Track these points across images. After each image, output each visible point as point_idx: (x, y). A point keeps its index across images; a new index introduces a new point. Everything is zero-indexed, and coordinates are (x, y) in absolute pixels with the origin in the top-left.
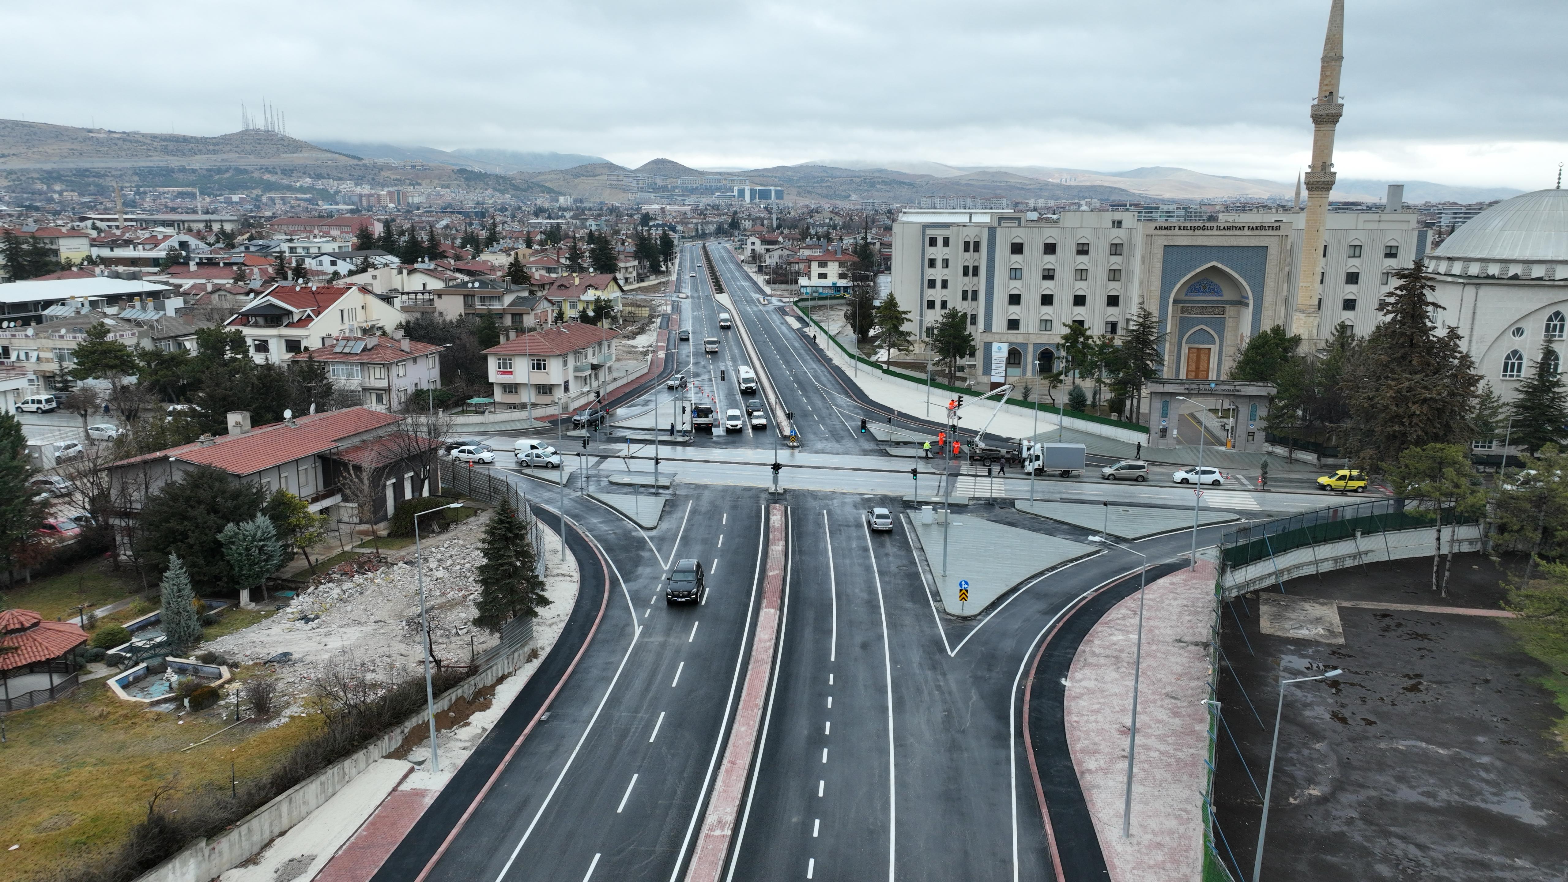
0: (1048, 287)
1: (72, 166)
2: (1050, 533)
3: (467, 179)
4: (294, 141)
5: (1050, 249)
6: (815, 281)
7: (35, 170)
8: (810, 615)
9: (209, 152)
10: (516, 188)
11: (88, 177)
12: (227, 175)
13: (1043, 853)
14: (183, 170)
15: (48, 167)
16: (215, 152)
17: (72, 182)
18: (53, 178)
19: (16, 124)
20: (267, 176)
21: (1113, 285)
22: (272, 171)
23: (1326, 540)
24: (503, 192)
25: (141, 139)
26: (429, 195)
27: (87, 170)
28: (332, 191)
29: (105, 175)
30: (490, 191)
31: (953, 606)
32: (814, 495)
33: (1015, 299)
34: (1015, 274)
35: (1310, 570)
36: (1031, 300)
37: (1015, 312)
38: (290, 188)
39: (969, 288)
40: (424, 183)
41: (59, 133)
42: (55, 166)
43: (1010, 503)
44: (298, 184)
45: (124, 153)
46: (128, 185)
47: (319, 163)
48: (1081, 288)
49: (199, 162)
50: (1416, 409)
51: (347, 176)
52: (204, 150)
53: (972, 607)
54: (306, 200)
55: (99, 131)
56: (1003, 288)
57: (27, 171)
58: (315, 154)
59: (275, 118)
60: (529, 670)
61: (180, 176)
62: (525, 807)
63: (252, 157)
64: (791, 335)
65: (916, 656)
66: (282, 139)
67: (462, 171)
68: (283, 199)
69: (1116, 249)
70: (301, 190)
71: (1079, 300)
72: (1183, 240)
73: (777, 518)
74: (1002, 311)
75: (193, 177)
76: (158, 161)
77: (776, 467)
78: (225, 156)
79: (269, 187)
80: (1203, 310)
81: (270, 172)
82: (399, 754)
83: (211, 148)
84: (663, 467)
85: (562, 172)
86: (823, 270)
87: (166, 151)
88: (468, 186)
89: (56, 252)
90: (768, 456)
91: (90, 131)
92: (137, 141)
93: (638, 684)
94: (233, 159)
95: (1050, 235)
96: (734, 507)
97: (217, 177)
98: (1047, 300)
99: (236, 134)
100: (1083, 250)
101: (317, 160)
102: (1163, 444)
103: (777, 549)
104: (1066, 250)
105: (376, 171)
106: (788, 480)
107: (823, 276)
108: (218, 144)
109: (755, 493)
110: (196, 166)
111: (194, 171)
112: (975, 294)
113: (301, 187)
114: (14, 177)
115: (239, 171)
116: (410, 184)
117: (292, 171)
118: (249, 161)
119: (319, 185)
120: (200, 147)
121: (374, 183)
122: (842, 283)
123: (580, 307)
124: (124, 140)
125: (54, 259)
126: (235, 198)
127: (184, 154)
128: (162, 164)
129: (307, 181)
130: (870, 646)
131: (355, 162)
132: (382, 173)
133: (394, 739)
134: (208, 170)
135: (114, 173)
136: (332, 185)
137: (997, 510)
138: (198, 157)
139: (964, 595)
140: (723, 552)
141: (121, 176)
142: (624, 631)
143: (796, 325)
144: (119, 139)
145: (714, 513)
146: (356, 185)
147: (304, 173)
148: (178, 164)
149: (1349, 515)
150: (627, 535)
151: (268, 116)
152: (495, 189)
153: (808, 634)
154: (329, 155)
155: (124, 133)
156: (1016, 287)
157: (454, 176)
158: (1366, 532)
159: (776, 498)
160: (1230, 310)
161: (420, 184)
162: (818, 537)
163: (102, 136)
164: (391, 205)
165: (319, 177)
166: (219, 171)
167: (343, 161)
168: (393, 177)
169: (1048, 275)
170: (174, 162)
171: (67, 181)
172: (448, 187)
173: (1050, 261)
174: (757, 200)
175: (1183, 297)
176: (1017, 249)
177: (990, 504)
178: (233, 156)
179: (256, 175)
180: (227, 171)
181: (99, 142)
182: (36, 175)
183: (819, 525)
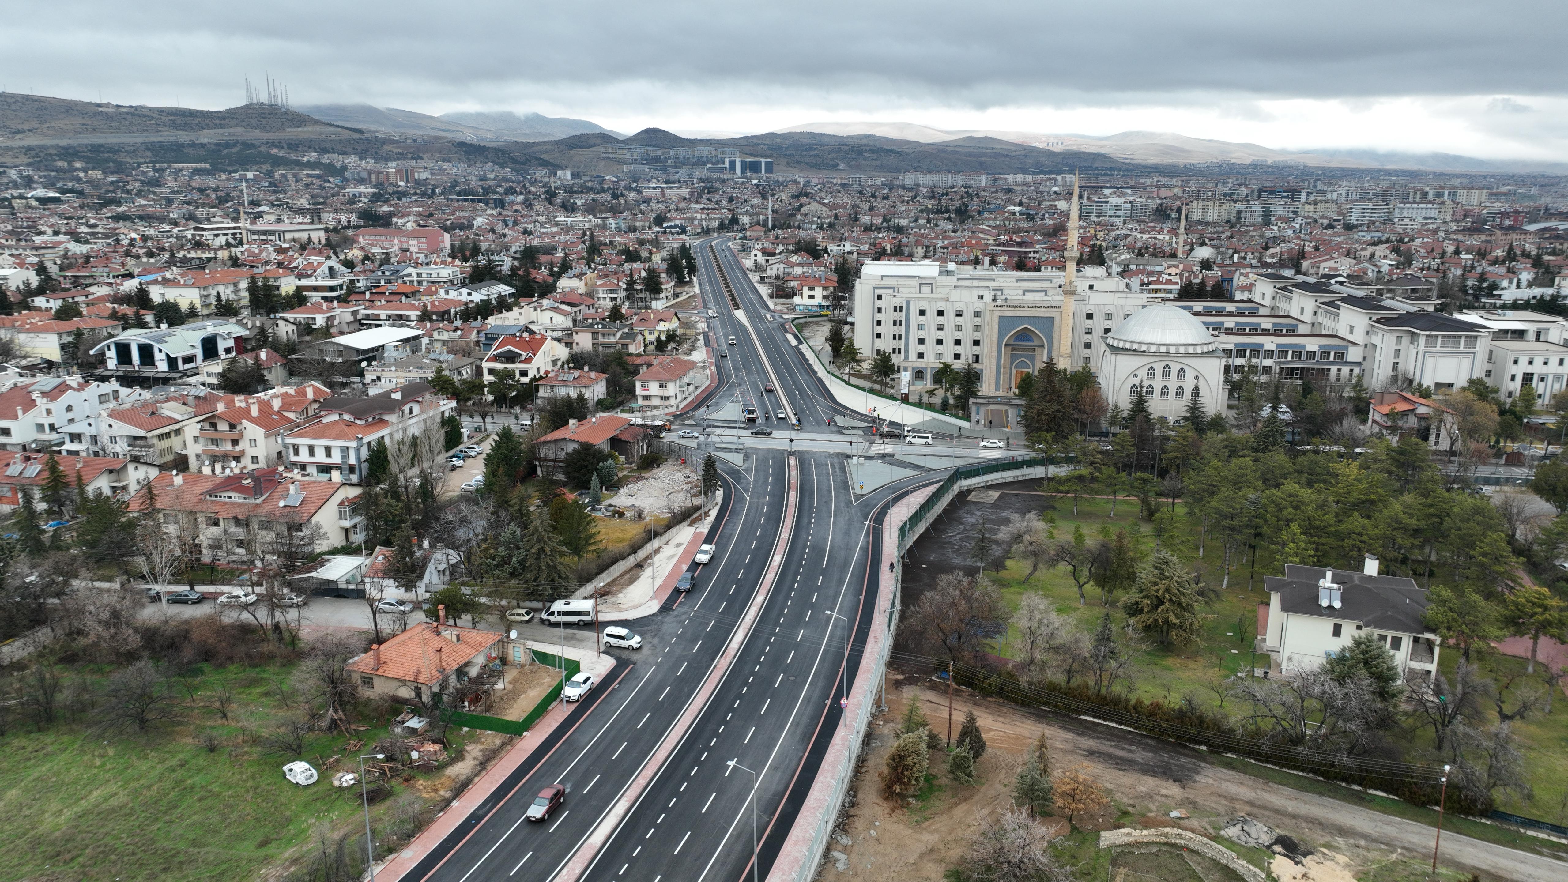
0: (940, 335)
1: (86, 141)
2: (905, 467)
3: (466, 152)
4: (298, 114)
5: (941, 313)
6: (806, 301)
7: (52, 146)
8: (807, 494)
9: (216, 126)
10: (515, 161)
11: (103, 152)
12: (235, 150)
13: (868, 543)
14: (193, 145)
15: (63, 143)
16: (222, 126)
17: (88, 157)
18: (69, 154)
19: (27, 98)
20: (274, 151)
21: (976, 334)
22: (278, 145)
23: (1009, 469)
24: (502, 166)
25: (149, 114)
26: (432, 169)
27: (101, 146)
28: (338, 166)
29: (119, 151)
30: (490, 164)
31: (858, 491)
32: (808, 452)
33: (921, 341)
34: (921, 327)
35: (1000, 481)
36: (931, 342)
37: (921, 348)
38: (298, 163)
39: (897, 334)
40: (425, 156)
41: (69, 108)
42: (70, 142)
43: (892, 455)
44: (305, 159)
45: (135, 128)
46: (142, 160)
47: (323, 137)
48: (959, 335)
49: (207, 137)
50: (1044, 418)
51: (350, 150)
52: (211, 125)
53: (865, 491)
54: (318, 177)
55: (108, 105)
56: (914, 335)
57: (42, 148)
58: (318, 128)
59: (279, 92)
60: (717, 509)
61: (190, 150)
62: (731, 536)
63: (257, 131)
64: (791, 351)
65: (842, 505)
66: (286, 113)
67: (462, 144)
68: (295, 176)
69: (978, 314)
70: (310, 165)
71: (958, 342)
72: (1009, 313)
73: (792, 461)
74: (914, 348)
75: (202, 152)
76: (167, 136)
77: (791, 440)
78: (232, 130)
79: (278, 162)
80: (1023, 350)
81: (276, 147)
82: (690, 525)
83: (217, 122)
84: (742, 440)
85: (557, 142)
86: (811, 293)
87: (174, 126)
88: (469, 160)
89: (278, 288)
90: (788, 434)
91: (99, 105)
92: (145, 116)
93: (753, 511)
94: (240, 133)
95: (941, 306)
96: (774, 458)
97: (225, 152)
98: (940, 342)
99: (241, 108)
100: (959, 314)
101: (321, 134)
102: (977, 428)
103: (794, 473)
104: (950, 314)
105: (378, 144)
106: (797, 446)
107: (811, 297)
108: (224, 118)
109: (782, 452)
110: (205, 140)
111: (203, 145)
112: (900, 336)
113: (308, 161)
114: (33, 153)
115: (247, 145)
116: (412, 158)
117: (297, 145)
118: (256, 135)
119: (326, 159)
120: (207, 122)
121: (378, 158)
122: (824, 303)
123: (656, 334)
124: (133, 115)
125: (276, 292)
126: (250, 175)
127: (192, 129)
128: (172, 139)
129: (313, 156)
130: (828, 503)
131: (356, 136)
132: (385, 147)
133: (688, 522)
134: (217, 145)
135: (127, 148)
136: (338, 160)
137: (887, 459)
138: (205, 131)
139: (862, 487)
140: (772, 475)
141: (134, 151)
142: (743, 499)
143: (794, 342)
144: (127, 113)
145: (766, 460)
146: (361, 159)
147: (310, 147)
148: (187, 138)
149: (1020, 459)
150: (732, 468)
151: (271, 89)
152: (495, 163)
153: (807, 500)
154: (332, 129)
155: (131, 107)
156: (922, 334)
157: (454, 150)
158: (1029, 466)
159: (791, 454)
160: (1038, 350)
161: (422, 158)
162: (810, 470)
163: (110, 110)
164: (402, 184)
165: (324, 151)
166: (227, 145)
167: (347, 135)
168: (395, 150)
169: (940, 328)
170: (184, 137)
171: (83, 157)
172: (449, 161)
173: (941, 320)
174: (748, 174)
175: (1012, 342)
176: (922, 313)
177: (883, 457)
178: (240, 130)
179: (263, 149)
180: (235, 145)
181: (109, 117)
182: (54, 152)
183: (810, 464)
